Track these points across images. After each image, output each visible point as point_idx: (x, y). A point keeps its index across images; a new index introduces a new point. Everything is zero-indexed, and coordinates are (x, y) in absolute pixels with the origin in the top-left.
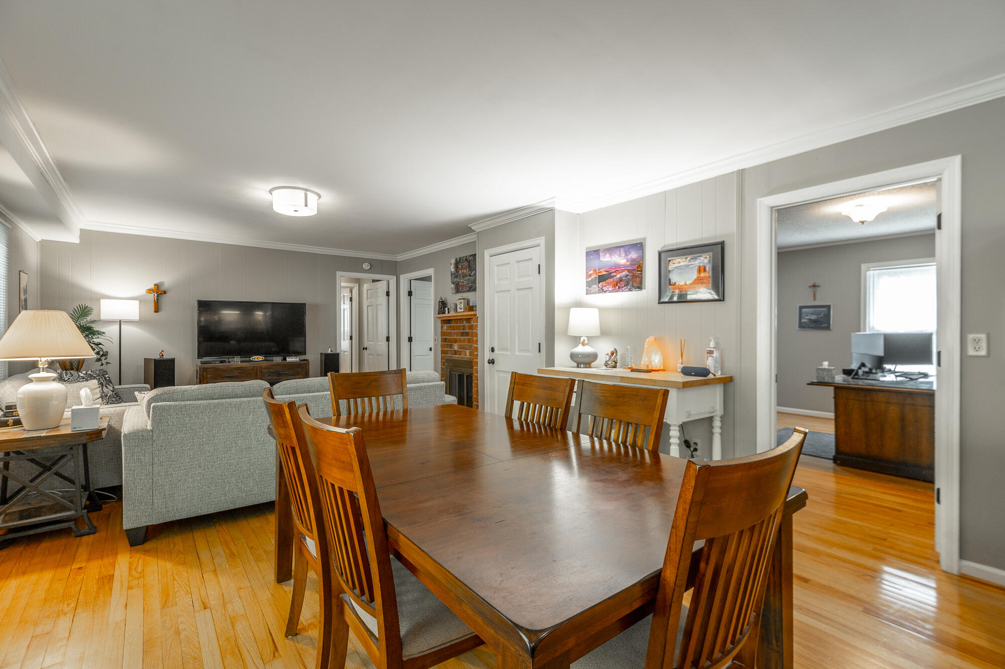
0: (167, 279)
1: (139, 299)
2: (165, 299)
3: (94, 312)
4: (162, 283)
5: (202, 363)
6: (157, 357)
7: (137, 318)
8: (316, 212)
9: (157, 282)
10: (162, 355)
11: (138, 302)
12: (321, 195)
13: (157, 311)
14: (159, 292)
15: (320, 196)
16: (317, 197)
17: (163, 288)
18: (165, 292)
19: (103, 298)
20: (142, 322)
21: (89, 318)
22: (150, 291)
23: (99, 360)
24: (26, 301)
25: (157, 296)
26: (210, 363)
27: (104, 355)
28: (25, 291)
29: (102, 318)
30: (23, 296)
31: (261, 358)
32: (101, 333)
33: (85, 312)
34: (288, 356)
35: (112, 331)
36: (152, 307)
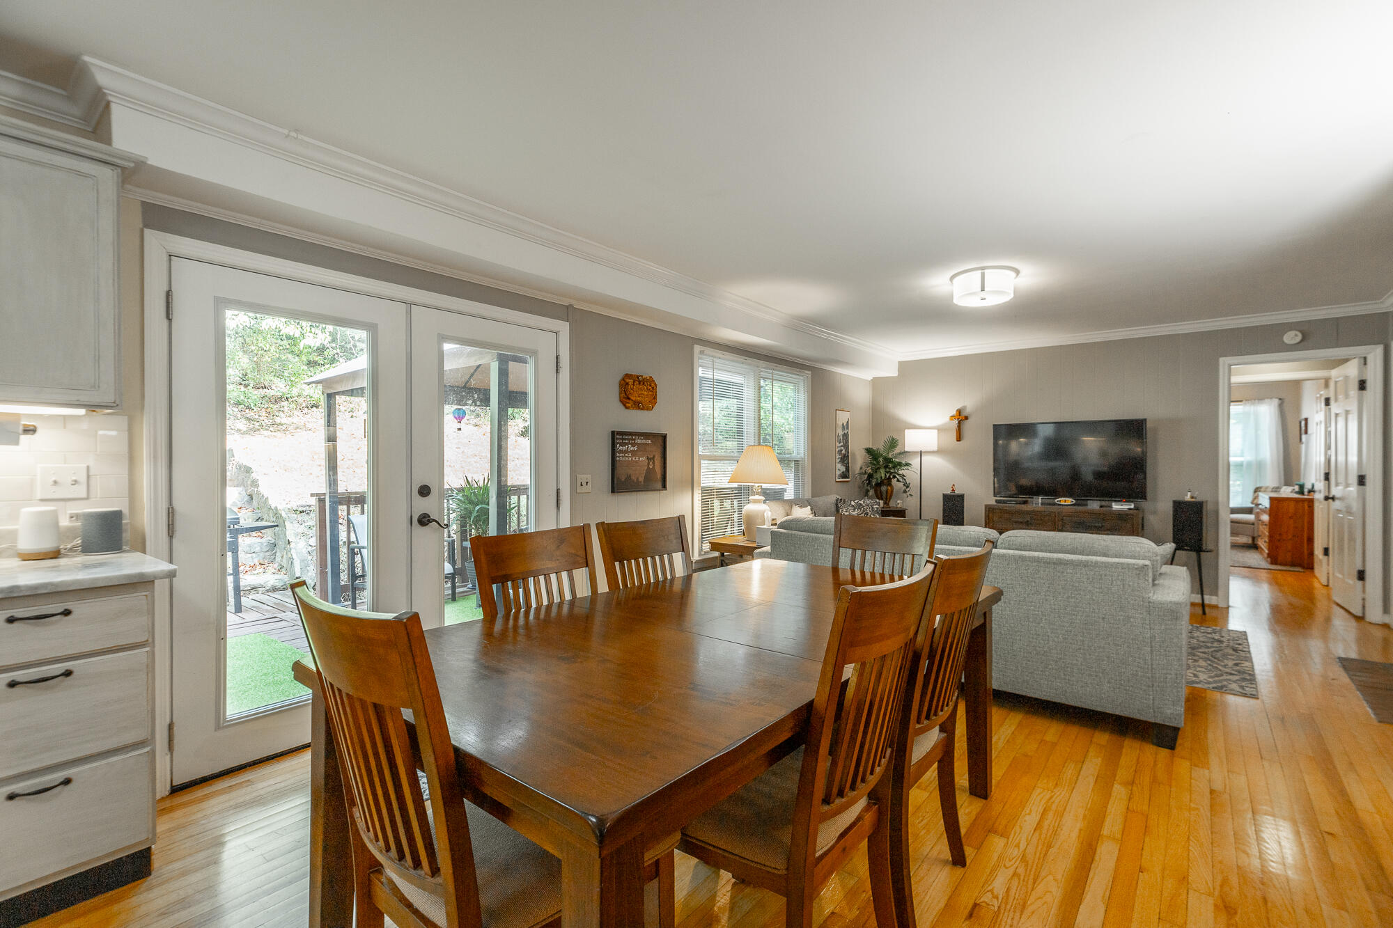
0: (968, 401)
1: (940, 429)
2: (967, 425)
3: (900, 443)
4: (964, 408)
5: (997, 502)
6: (949, 492)
7: (935, 448)
8: (1012, 296)
9: (959, 407)
10: (953, 490)
11: (936, 431)
12: (1019, 269)
13: (959, 439)
14: (961, 418)
15: (1017, 272)
16: (1013, 274)
17: (965, 414)
18: (966, 418)
19: (909, 428)
20: (940, 452)
21: (897, 450)
22: (952, 417)
23: (905, 492)
24: (846, 436)
25: (959, 422)
26: (1004, 502)
27: (908, 487)
28: (846, 427)
29: (906, 449)
30: (840, 432)
31: (1069, 501)
32: (908, 465)
33: (893, 443)
34: (1115, 501)
35: (915, 462)
36: (954, 435)
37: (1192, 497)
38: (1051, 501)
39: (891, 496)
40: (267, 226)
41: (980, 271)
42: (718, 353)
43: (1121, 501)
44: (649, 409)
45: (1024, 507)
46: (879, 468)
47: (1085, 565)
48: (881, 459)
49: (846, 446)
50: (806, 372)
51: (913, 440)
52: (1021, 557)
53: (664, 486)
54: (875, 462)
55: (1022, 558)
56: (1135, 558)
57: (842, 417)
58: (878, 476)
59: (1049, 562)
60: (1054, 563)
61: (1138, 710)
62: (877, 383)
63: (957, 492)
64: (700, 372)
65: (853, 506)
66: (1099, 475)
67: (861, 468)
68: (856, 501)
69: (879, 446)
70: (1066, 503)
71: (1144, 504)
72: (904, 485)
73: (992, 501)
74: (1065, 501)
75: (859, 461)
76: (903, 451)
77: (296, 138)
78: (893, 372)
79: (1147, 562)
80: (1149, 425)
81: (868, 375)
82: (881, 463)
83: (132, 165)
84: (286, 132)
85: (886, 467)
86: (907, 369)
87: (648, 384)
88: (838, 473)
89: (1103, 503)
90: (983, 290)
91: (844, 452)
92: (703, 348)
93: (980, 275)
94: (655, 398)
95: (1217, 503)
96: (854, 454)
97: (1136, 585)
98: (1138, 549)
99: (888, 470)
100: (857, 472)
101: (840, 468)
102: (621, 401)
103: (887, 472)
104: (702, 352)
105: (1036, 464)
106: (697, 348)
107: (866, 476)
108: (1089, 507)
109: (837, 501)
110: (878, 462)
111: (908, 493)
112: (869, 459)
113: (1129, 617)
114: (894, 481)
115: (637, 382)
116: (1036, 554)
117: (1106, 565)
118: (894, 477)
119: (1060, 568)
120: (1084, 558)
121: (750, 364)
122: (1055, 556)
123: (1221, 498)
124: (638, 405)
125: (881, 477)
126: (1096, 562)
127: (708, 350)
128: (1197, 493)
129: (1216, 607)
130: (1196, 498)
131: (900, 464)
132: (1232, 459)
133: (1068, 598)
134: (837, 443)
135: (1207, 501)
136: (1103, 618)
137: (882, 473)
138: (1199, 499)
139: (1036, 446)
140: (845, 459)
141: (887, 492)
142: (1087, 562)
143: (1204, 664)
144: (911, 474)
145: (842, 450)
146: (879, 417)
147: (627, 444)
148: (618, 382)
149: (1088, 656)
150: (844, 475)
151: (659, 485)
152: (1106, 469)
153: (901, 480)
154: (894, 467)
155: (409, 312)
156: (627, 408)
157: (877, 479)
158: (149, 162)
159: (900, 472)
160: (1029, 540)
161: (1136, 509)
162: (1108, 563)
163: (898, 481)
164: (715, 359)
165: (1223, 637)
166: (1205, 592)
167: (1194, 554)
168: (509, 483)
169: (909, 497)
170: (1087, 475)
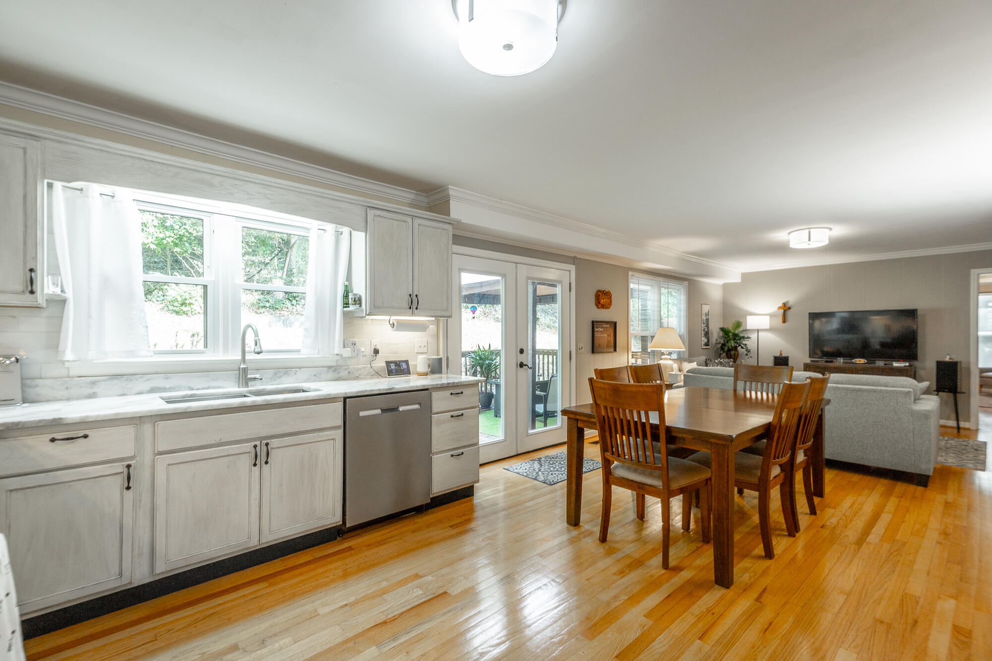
0: (791, 298)
1: (772, 316)
2: (789, 313)
3: (743, 324)
4: (788, 302)
5: (812, 361)
6: (778, 355)
7: (768, 327)
8: (829, 241)
9: (784, 301)
10: (781, 354)
11: (768, 317)
13: (784, 321)
14: (786, 308)
15: (831, 229)
16: (828, 230)
17: (788, 306)
18: (789, 308)
19: (750, 315)
20: (771, 330)
21: (741, 329)
22: (780, 308)
23: (747, 355)
24: (707, 320)
25: (784, 311)
26: (817, 361)
27: (749, 352)
28: (707, 314)
29: (748, 328)
30: (704, 318)
31: (862, 361)
32: (748, 338)
33: (738, 325)
34: (895, 361)
35: (754, 336)
36: (780, 319)
37: (950, 359)
38: (849, 361)
39: (737, 357)
40: (475, 236)
41: (808, 230)
42: (641, 275)
43: (900, 361)
44: (608, 308)
45: (830, 364)
46: (730, 340)
47: (875, 391)
48: (731, 334)
49: (707, 326)
50: (686, 282)
51: (751, 323)
52: (836, 387)
53: (615, 350)
54: (726, 336)
55: (838, 388)
56: (904, 388)
57: (706, 309)
58: (729, 344)
59: (853, 390)
60: (856, 391)
61: (906, 466)
62: (726, 287)
63: (784, 355)
64: (632, 286)
65: (716, 363)
66: (883, 345)
67: (717, 340)
68: (718, 360)
69: (729, 326)
70: (860, 362)
71: (916, 363)
72: (746, 350)
73: (808, 360)
74: (860, 361)
75: (716, 335)
76: (745, 329)
77: (501, 202)
78: (738, 280)
79: (911, 390)
80: (919, 313)
81: (719, 282)
82: (731, 337)
83: (456, 223)
84: (496, 200)
85: (734, 339)
86: (747, 278)
87: (608, 294)
88: (703, 343)
89: (887, 362)
90: (809, 240)
91: (706, 330)
92: (633, 273)
93: (808, 232)
94: (611, 302)
95: (969, 363)
96: (712, 333)
97: (904, 401)
98: (905, 383)
99: (735, 341)
100: (714, 343)
101: (704, 340)
102: (596, 305)
103: (735, 343)
104: (632, 276)
105: (835, 337)
106: (630, 273)
107: (720, 345)
108: (876, 365)
109: (706, 359)
110: (729, 336)
111: (749, 356)
112: (721, 334)
113: (900, 419)
114: (739, 348)
115: (603, 294)
116: (846, 386)
117: (886, 392)
118: (739, 345)
119: (860, 393)
120: (874, 388)
121: (656, 280)
122: (857, 387)
123: (972, 360)
124: (603, 307)
125: (732, 346)
126: (881, 390)
127: (636, 274)
128: (954, 356)
129: (968, 429)
130: (952, 359)
131: (743, 337)
132: (980, 333)
133: (865, 408)
134: (703, 325)
135: (961, 362)
136: (885, 419)
137: (732, 343)
138: (955, 360)
139: (834, 324)
140: (707, 334)
141: (735, 355)
142: (876, 389)
143: (953, 455)
144: (751, 343)
145: (705, 329)
146: (727, 307)
147: (599, 327)
148: (594, 294)
149: (876, 439)
150: (707, 344)
151: (612, 350)
152: (890, 340)
153: (745, 347)
154: (739, 339)
155: (516, 267)
156: (598, 308)
157: (729, 347)
158: (462, 221)
159: (744, 342)
160: (841, 379)
161: (910, 366)
162: (888, 390)
163: (742, 348)
164: (640, 279)
165: (969, 443)
166: (960, 419)
167: (951, 395)
168: (537, 348)
169: (750, 358)
170: (875, 344)
